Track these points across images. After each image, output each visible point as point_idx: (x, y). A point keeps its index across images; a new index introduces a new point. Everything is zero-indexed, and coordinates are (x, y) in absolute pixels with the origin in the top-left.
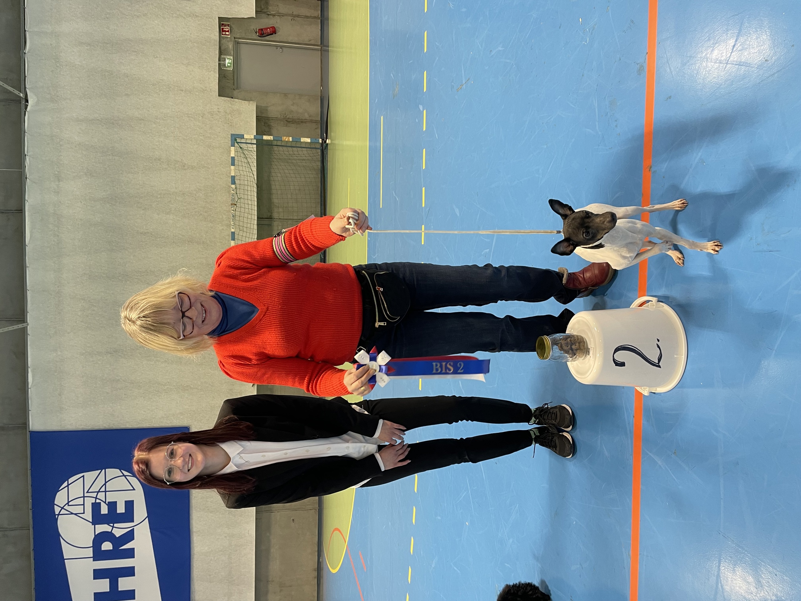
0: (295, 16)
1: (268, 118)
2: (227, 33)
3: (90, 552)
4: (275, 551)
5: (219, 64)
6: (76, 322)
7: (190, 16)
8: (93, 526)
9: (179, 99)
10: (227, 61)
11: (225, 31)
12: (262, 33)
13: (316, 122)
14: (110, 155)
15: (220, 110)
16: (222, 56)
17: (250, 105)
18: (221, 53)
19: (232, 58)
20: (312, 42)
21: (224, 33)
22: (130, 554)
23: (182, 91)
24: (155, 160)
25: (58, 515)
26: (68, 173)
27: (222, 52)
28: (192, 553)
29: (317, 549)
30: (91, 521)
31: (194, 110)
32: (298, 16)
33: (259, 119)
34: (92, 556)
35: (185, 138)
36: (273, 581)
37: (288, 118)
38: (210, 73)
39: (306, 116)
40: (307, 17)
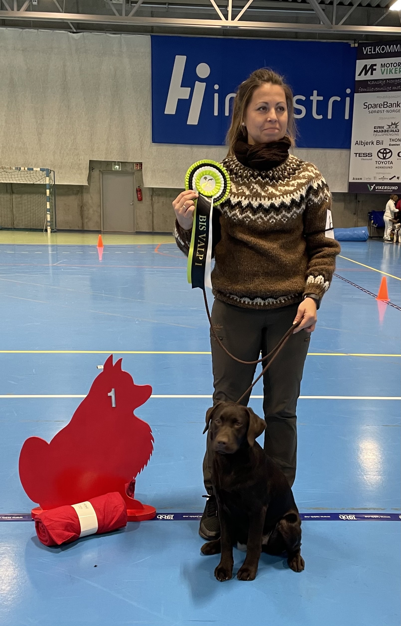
1: (82, 193)
2: (136, 168)
5: (116, 162)
7: (141, 143)
9: (85, 134)
10: (117, 167)
11: (137, 166)
12: (139, 191)
13: (83, 226)
15: (81, 160)
16: (120, 163)
17: (85, 181)
19: (120, 170)
20: (136, 225)
23: (91, 136)
27: (123, 164)
31: (79, 143)
32: (153, 216)
33: (81, 187)
37: (84, 207)
39: (86, 220)
40: (153, 222)
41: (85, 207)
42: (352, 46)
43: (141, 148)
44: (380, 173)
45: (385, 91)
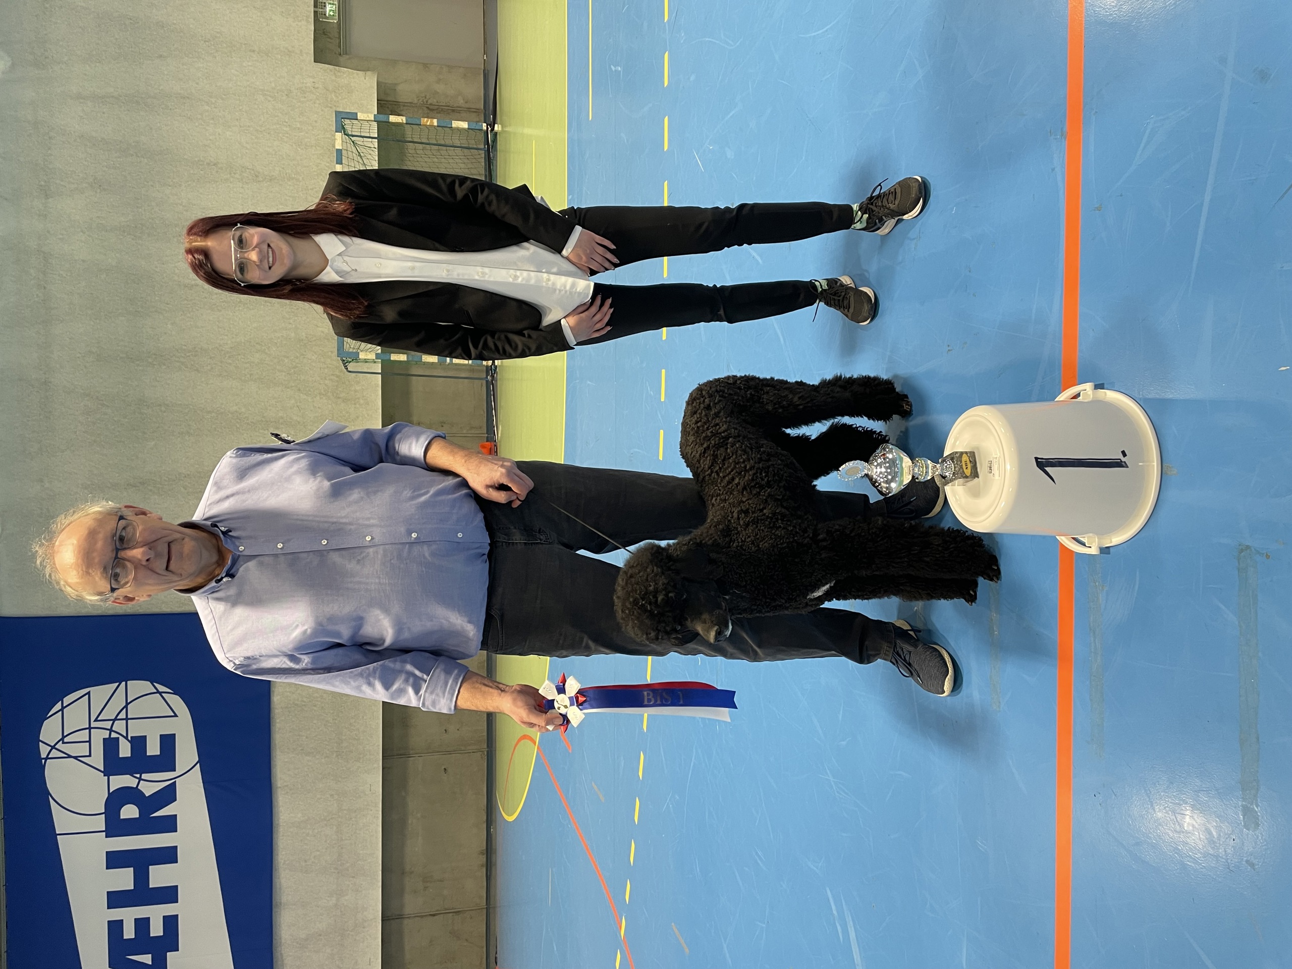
3: (100, 823)
4: (414, 823)
5: (315, 12)
6: (75, 432)
8: (107, 777)
9: (249, 66)
10: (328, 7)
13: (476, 111)
14: (132, 155)
15: (317, 85)
17: (367, 78)
19: (336, 2)
22: (169, 825)
23: (254, 51)
24: (208, 164)
25: (47, 758)
26: (62, 183)
28: (275, 822)
29: (485, 818)
30: (103, 770)
31: (273, 85)
34: (104, 829)
35: (259, 128)
36: (412, 873)
37: (430, 104)
38: (300, 24)
39: (461, 102)
41: (430, 102)
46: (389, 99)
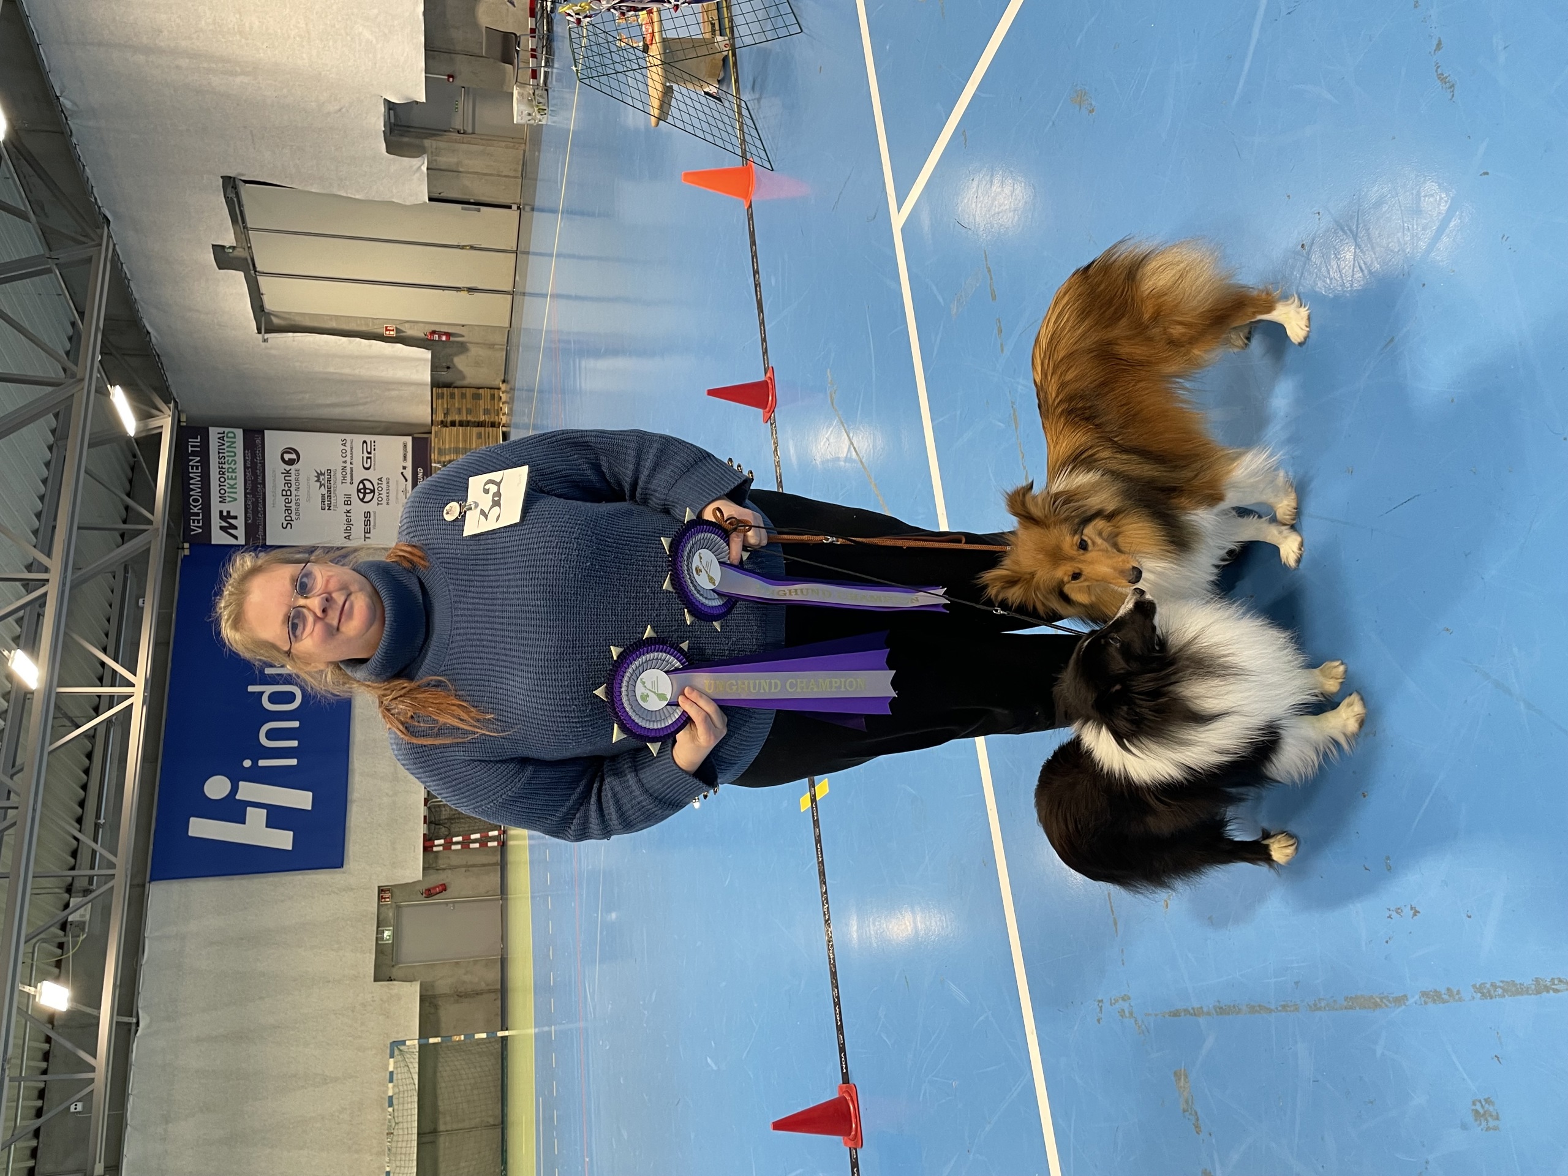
0: (468, 867)
1: (434, 997)
2: (388, 900)
5: (377, 938)
7: (344, 890)
9: (325, 993)
10: (386, 933)
11: (385, 898)
12: (429, 893)
13: (494, 991)
14: (234, 1080)
15: (375, 999)
16: (380, 929)
17: (413, 986)
18: (378, 927)
19: (391, 928)
20: (490, 893)
21: (383, 900)
23: (330, 982)
24: (290, 1077)
26: (179, 1110)
27: (380, 924)
31: (342, 1005)
32: (474, 866)
33: (423, 999)
35: (329, 1042)
37: (460, 992)
38: (365, 953)
39: (483, 986)
40: (484, 865)
41: (459, 990)
42: (187, 552)
43: (352, 889)
44: (397, 498)
45: (264, 494)
46: (430, 993)
